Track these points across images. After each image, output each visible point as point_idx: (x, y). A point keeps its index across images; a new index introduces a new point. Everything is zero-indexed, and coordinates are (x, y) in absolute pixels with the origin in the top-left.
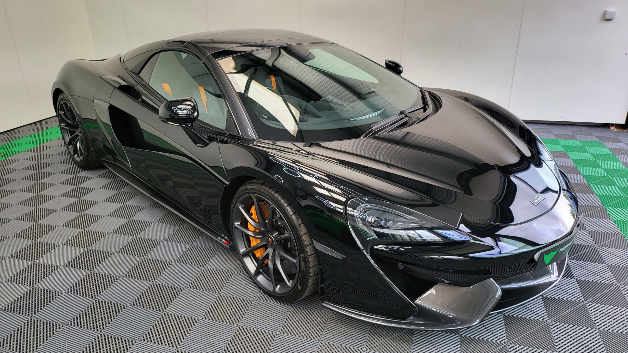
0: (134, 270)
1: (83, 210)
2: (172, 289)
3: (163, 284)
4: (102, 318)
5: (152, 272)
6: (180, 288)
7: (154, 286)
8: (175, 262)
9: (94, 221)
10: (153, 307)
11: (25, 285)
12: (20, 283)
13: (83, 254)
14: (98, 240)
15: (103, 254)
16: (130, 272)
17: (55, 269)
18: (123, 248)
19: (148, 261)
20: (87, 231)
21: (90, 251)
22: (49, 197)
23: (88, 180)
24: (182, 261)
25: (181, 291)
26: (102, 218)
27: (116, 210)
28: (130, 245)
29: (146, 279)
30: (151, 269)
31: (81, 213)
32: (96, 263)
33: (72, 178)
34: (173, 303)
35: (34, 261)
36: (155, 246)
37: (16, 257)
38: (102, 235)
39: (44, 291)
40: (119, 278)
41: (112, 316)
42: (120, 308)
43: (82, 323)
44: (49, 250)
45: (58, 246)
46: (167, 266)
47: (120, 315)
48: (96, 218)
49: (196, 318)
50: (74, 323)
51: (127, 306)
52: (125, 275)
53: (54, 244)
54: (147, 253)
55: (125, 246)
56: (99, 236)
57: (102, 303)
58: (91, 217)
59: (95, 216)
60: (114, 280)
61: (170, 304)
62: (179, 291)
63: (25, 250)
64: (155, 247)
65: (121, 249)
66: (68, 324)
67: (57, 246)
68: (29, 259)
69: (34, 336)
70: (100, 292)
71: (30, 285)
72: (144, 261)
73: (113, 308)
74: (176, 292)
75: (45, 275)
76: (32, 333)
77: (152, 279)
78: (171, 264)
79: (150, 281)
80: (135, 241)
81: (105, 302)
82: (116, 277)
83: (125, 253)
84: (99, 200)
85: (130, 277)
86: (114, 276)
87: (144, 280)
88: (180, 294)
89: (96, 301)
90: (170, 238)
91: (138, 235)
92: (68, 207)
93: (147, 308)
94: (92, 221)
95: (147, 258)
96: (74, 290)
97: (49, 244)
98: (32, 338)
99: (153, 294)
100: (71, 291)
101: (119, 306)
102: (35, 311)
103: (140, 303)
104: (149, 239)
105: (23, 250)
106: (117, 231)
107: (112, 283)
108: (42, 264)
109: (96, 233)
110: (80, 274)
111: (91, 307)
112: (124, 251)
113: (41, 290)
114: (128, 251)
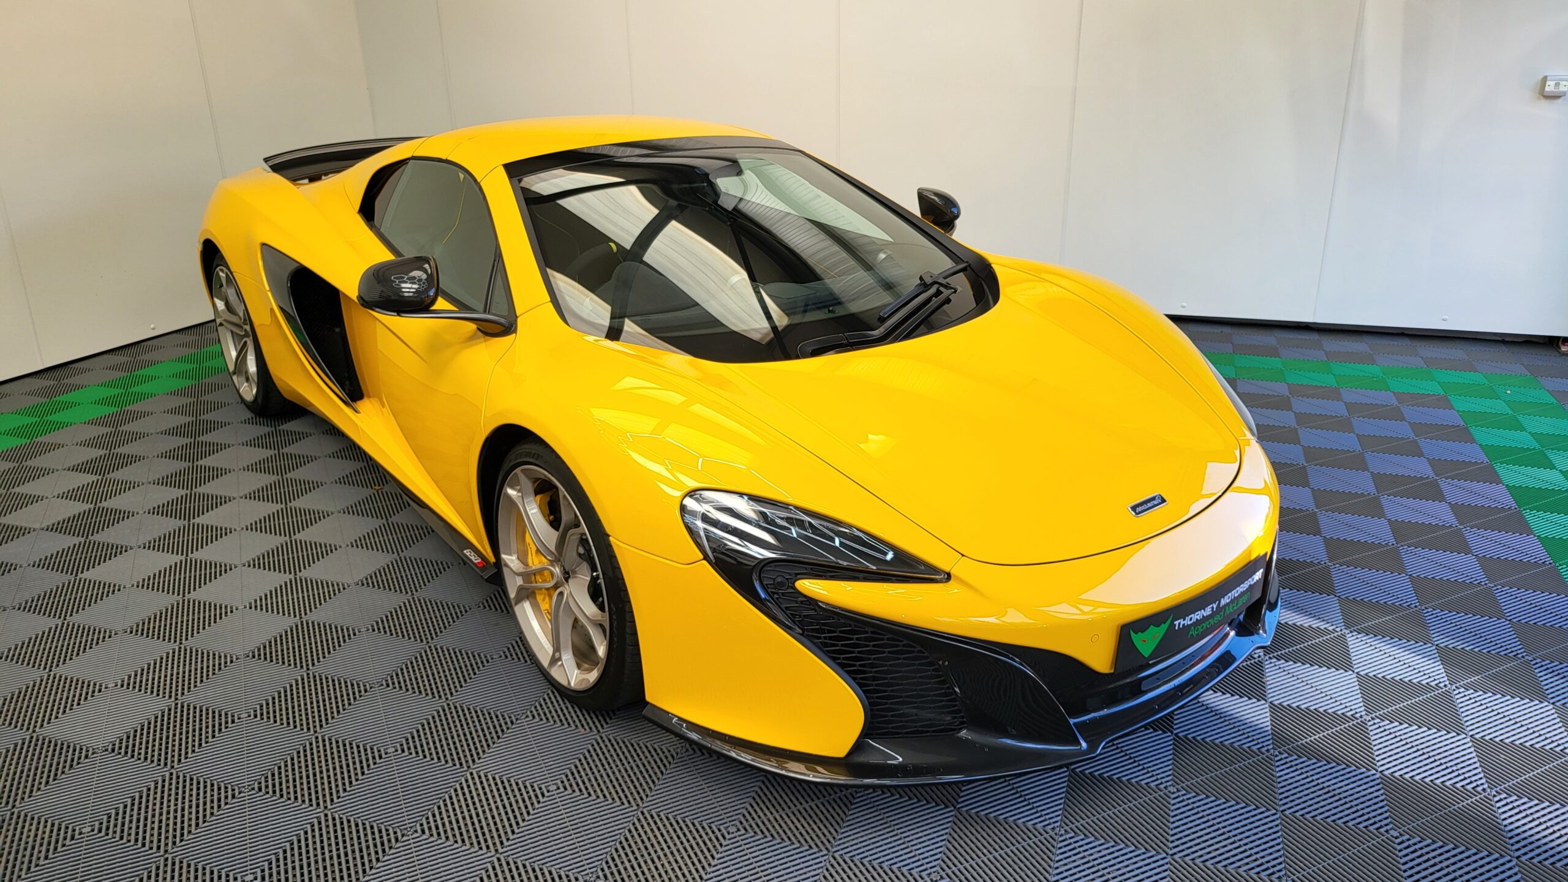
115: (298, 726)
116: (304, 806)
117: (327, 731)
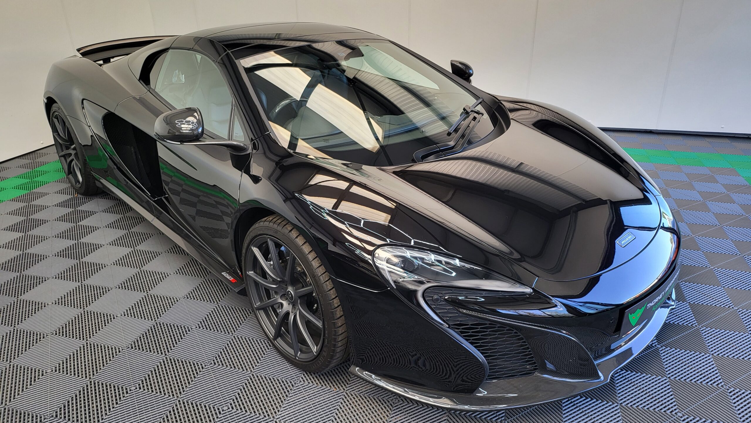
115: (146, 318)
116: (155, 354)
117: (161, 320)
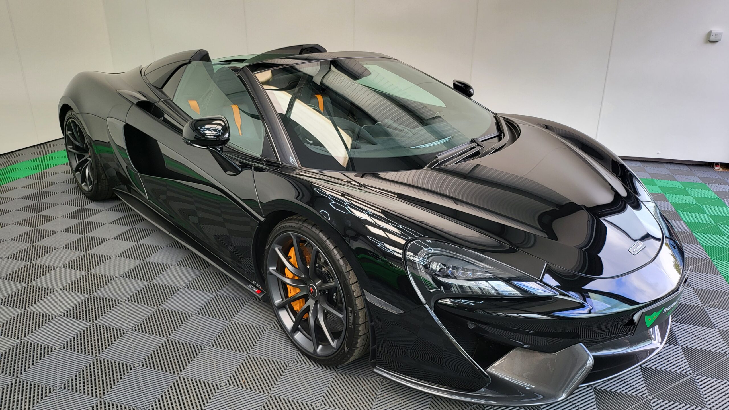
0: (145, 322)
1: (88, 249)
2: (191, 347)
3: (180, 341)
4: (103, 380)
5: (167, 325)
6: (201, 346)
7: (168, 342)
8: (196, 314)
9: (100, 262)
10: (165, 368)
11: (11, 337)
12: (6, 335)
13: (85, 302)
14: (103, 285)
15: (109, 302)
16: (141, 324)
17: (49, 319)
18: (134, 296)
19: (163, 312)
20: (91, 274)
21: (94, 298)
22: (48, 232)
23: (97, 213)
24: (205, 313)
25: (202, 349)
26: (110, 258)
27: (127, 250)
28: (142, 292)
29: (160, 334)
30: (166, 322)
31: (86, 252)
32: (100, 313)
33: (78, 210)
34: (190, 365)
35: (25, 309)
36: (172, 294)
37: (3, 304)
38: (109, 279)
39: (34, 346)
40: (127, 332)
41: (115, 379)
42: (125, 369)
43: (78, 386)
44: (45, 296)
45: (55, 291)
46: (185, 318)
47: (125, 377)
48: (103, 259)
49: (218, 384)
50: (69, 386)
51: (134, 367)
52: (134, 329)
53: (51, 289)
54: (162, 302)
55: (136, 294)
56: (106, 281)
57: (104, 362)
58: (97, 257)
59: (102, 256)
60: (121, 334)
61: (186, 365)
62: (198, 350)
63: (15, 295)
64: (172, 296)
65: (131, 297)
66: (61, 388)
67: (53, 292)
68: (19, 307)
69: (18, 401)
70: (102, 349)
71: (18, 338)
72: (158, 312)
73: (118, 368)
74: (196, 351)
75: (37, 326)
76: (16, 397)
77: (166, 335)
78: (191, 316)
79: (164, 336)
80: (149, 287)
81: (108, 361)
82: (123, 331)
83: (135, 302)
84: (108, 237)
85: (139, 332)
86: (121, 329)
87: (157, 335)
88: (200, 354)
89: (97, 359)
90: (191, 284)
91: (152, 280)
92: (71, 245)
93: (159, 370)
94: (98, 262)
95: (161, 309)
96: (71, 346)
97: (45, 289)
98: (15, 404)
99: (166, 352)
100: (67, 347)
101: (125, 366)
102: (21, 370)
103: (150, 364)
104: (165, 286)
105: (12, 295)
106: (127, 274)
107: (118, 337)
108: (34, 313)
109: (102, 277)
110: (80, 326)
111: (91, 367)
112: (134, 299)
113: (31, 344)
114: (139, 300)
